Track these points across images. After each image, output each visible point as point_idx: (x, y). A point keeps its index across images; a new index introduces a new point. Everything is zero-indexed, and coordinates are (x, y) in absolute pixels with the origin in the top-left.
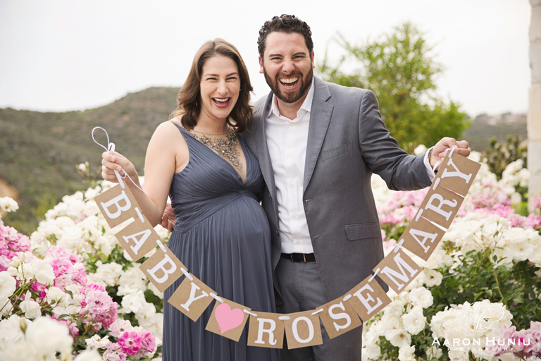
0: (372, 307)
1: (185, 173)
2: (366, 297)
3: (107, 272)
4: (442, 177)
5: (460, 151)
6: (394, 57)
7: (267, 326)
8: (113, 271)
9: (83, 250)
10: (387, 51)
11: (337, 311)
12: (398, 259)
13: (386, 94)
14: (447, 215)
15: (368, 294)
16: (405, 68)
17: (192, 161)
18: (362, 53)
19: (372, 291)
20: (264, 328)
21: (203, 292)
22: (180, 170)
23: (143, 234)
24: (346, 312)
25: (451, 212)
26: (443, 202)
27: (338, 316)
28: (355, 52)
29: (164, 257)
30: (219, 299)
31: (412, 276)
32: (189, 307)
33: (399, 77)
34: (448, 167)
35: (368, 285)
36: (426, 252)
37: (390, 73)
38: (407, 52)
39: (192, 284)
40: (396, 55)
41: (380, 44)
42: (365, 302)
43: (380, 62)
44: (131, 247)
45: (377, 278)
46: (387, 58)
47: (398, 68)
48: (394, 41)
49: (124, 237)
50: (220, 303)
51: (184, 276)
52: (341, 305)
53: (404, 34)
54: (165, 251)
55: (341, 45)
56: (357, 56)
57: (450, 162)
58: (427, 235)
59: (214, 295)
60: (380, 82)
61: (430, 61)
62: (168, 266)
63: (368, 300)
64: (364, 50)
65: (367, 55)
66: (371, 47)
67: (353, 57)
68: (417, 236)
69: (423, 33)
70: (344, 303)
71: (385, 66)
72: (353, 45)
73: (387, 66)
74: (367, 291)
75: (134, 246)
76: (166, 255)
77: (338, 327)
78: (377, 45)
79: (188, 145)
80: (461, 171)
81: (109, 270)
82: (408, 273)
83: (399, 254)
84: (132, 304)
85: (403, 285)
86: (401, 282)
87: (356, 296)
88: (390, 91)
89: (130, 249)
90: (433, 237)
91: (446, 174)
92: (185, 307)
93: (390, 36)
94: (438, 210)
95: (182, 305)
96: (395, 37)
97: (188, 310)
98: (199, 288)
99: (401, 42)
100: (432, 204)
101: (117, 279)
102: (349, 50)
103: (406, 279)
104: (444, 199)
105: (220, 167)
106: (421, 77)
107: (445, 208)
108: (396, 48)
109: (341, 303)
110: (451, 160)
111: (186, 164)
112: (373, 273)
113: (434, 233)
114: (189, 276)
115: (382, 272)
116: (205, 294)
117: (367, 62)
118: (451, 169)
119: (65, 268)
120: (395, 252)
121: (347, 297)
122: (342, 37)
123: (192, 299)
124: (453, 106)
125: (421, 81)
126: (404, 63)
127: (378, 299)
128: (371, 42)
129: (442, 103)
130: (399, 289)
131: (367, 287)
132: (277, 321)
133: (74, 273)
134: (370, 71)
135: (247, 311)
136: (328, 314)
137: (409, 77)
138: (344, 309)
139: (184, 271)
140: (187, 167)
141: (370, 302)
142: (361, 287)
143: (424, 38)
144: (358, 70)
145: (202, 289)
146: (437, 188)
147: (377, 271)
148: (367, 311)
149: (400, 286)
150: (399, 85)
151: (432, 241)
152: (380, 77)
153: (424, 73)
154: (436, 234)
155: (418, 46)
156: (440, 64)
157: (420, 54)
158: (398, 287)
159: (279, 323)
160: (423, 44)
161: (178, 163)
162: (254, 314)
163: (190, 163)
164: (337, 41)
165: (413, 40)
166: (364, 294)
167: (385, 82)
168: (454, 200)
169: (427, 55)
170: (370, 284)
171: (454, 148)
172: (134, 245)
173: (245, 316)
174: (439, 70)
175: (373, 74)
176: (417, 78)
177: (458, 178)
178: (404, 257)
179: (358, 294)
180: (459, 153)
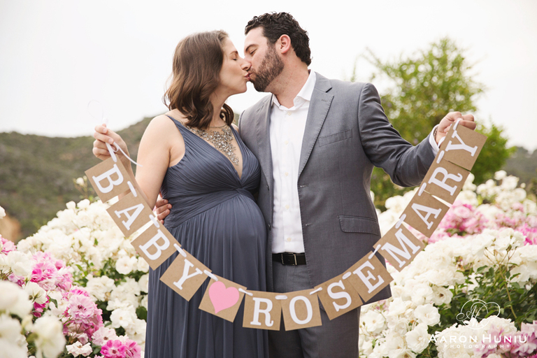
0: (373, 285)
1: (180, 166)
2: (366, 275)
3: (98, 286)
4: (447, 150)
5: (465, 123)
6: (429, 76)
7: (263, 306)
8: (104, 285)
9: (72, 261)
10: (422, 68)
11: (336, 290)
12: (399, 235)
13: (420, 116)
14: (452, 190)
15: (369, 272)
16: (442, 88)
17: (188, 154)
18: (394, 70)
19: (373, 268)
20: (260, 308)
21: (197, 269)
22: (174, 163)
23: (136, 209)
24: (346, 291)
25: (456, 187)
26: (447, 176)
27: (338, 294)
28: (387, 69)
29: (157, 233)
30: (213, 277)
31: (414, 253)
32: (182, 286)
33: (435, 97)
34: (452, 139)
35: (368, 262)
36: (429, 228)
37: (425, 93)
38: (445, 70)
39: (186, 260)
40: (432, 74)
41: (415, 62)
42: (365, 280)
43: (413, 82)
44: (123, 222)
45: (377, 254)
46: (421, 77)
47: (433, 87)
48: (430, 58)
49: (116, 212)
50: (214, 281)
51: (177, 253)
52: (340, 284)
53: (441, 50)
54: (158, 226)
55: (371, 62)
56: (388, 74)
57: (455, 134)
58: (430, 211)
59: (208, 273)
60: (414, 102)
61: (471, 81)
62: (161, 242)
63: (369, 278)
64: (396, 67)
65: (399, 73)
66: (405, 64)
67: (385, 75)
68: (420, 211)
69: (463, 50)
70: (344, 282)
71: (419, 85)
72: (384, 62)
73: (422, 84)
74: (367, 268)
75: (126, 222)
76: (159, 231)
77: (337, 307)
78: (411, 63)
79: (184, 137)
80: (467, 143)
81: (100, 284)
82: (410, 250)
83: (401, 230)
84: (121, 318)
85: (404, 262)
86: (402, 259)
87: (356, 274)
88: (424, 113)
89: (122, 224)
90: (437, 212)
91: (450, 147)
92: (178, 286)
93: (426, 53)
94: (442, 184)
95: (175, 283)
96: (431, 54)
97: (181, 288)
98: (192, 266)
99: (438, 59)
100: (436, 178)
101: (108, 294)
102: (380, 67)
103: (408, 256)
104: (448, 173)
105: (217, 160)
106: (460, 98)
107: (450, 182)
108: (432, 66)
109: (340, 281)
110: (455, 132)
111: (182, 157)
112: (373, 250)
113: (437, 208)
114: (182, 252)
115: (382, 249)
116: (199, 272)
117: (400, 81)
118: (455, 142)
119: (49, 273)
120: (397, 227)
121: (347, 275)
122: (372, 54)
123: (185, 276)
124: (495, 131)
125: (459, 102)
126: (440, 83)
127: (379, 277)
128: (405, 59)
129: (483, 126)
130: (400, 266)
131: (367, 264)
132: (274, 301)
133: (57, 278)
134: (403, 90)
135: (242, 290)
136: (327, 293)
137: (446, 98)
138: (344, 288)
139: (177, 247)
140: (182, 160)
141: (371, 280)
142: (361, 264)
143: (464, 55)
144: (390, 90)
145: (195, 267)
146: (441, 161)
147: (377, 247)
148: (368, 289)
149: (402, 264)
150: (435, 105)
151: (436, 217)
152: (414, 98)
153: (462, 93)
154: (440, 210)
155: (457, 63)
156: (481, 84)
157: (458, 72)
158: (399, 264)
159: (275, 302)
160: (464, 62)
161: (172, 157)
162: (250, 293)
163: (185, 155)
164: (367, 58)
165: (452, 56)
166: (365, 271)
167: (419, 104)
168: (459, 174)
169: (467, 74)
170: (371, 261)
171: (458, 120)
172: (126, 220)
173: (240, 295)
174: (480, 91)
175: (407, 94)
176: (455, 99)
177: (463, 151)
178: (406, 233)
179: (358, 271)
180: (465, 125)
